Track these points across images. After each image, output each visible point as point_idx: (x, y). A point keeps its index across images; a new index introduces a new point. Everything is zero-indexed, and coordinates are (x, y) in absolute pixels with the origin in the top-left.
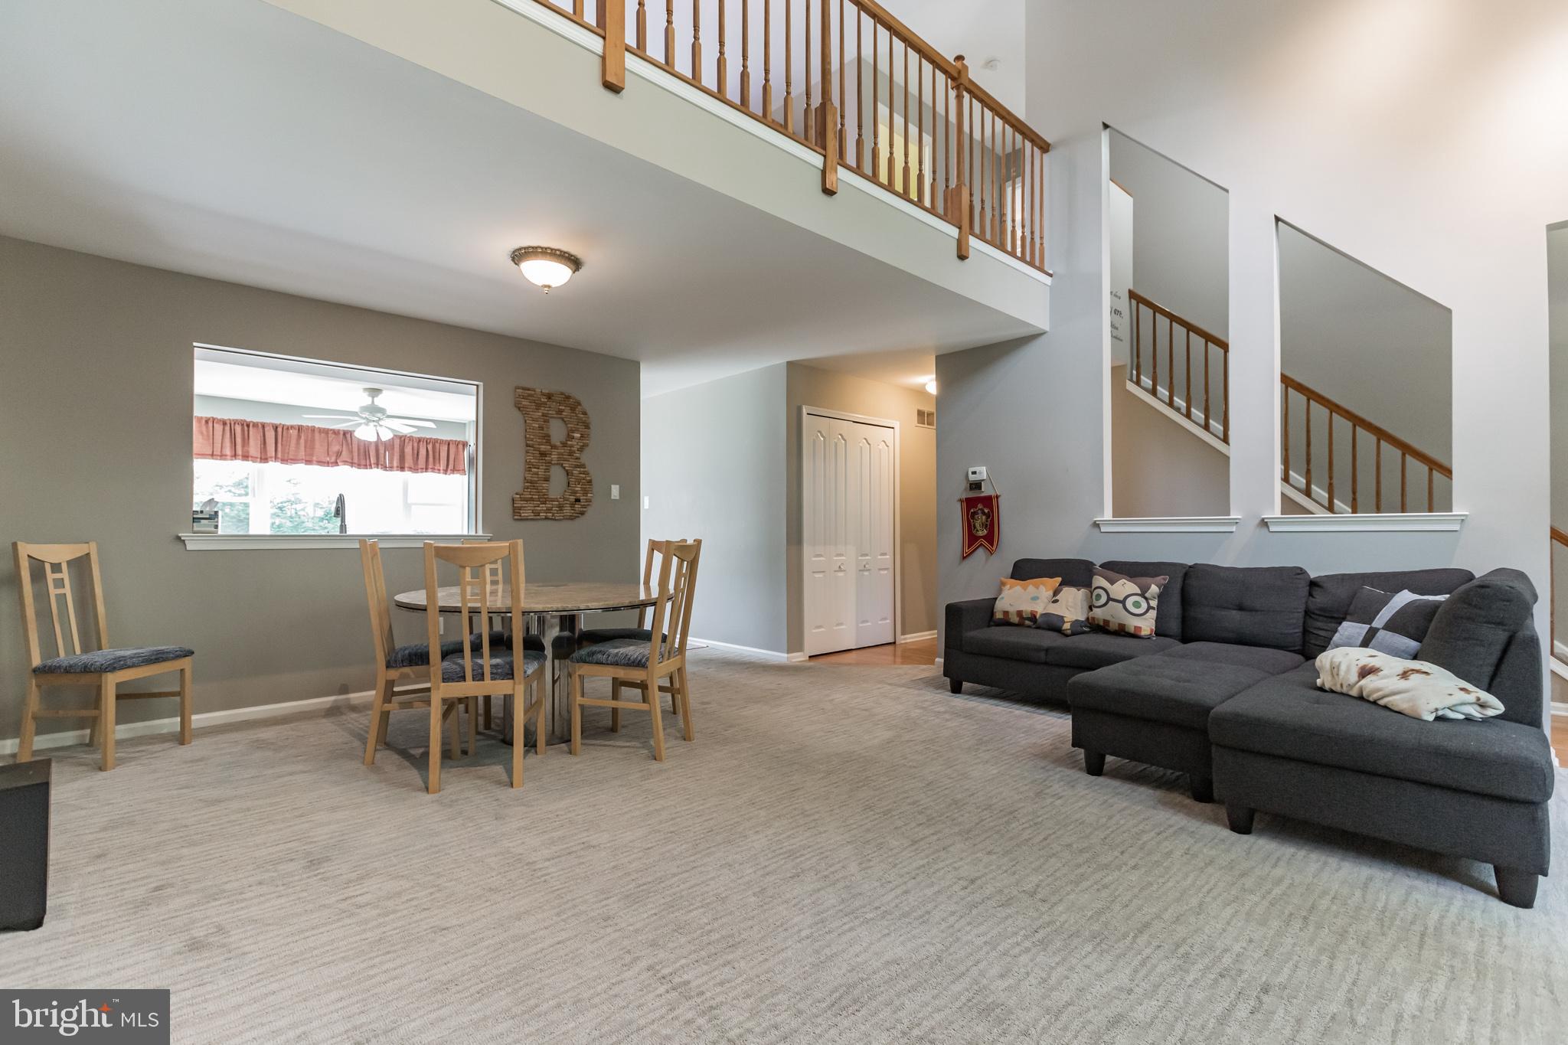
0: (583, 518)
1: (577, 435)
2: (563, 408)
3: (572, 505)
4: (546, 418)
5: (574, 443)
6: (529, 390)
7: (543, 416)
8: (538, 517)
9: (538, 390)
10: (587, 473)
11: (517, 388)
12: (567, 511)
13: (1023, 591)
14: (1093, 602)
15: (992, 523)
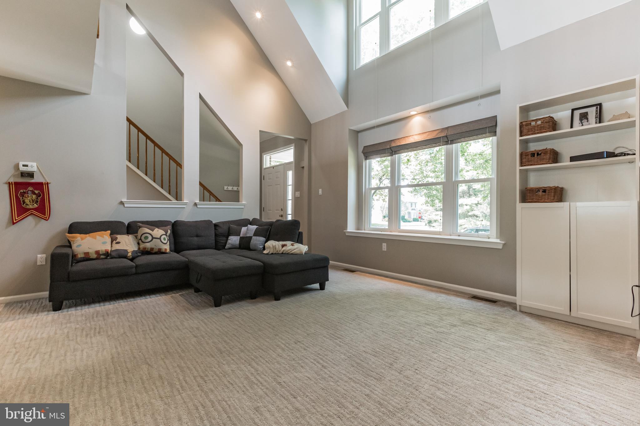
13: (94, 240)
14: (143, 241)
15: (43, 200)
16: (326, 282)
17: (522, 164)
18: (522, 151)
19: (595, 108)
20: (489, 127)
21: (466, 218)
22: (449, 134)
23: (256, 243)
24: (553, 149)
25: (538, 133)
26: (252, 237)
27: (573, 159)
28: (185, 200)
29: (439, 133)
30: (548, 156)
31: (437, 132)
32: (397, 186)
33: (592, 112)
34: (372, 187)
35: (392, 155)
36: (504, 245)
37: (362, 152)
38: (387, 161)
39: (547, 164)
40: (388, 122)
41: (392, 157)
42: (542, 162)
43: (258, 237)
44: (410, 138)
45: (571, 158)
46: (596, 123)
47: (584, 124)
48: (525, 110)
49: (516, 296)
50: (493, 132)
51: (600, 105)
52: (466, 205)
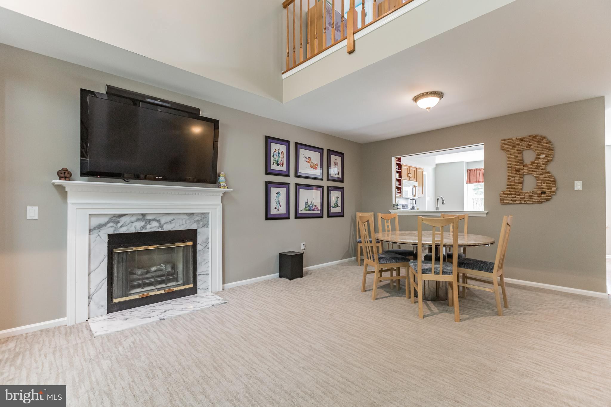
0: (549, 202)
1: (543, 156)
2: (532, 143)
3: (539, 196)
4: (521, 152)
5: (540, 160)
6: (508, 139)
7: (517, 151)
8: (515, 203)
9: (514, 138)
10: (552, 177)
11: (502, 140)
12: (536, 198)
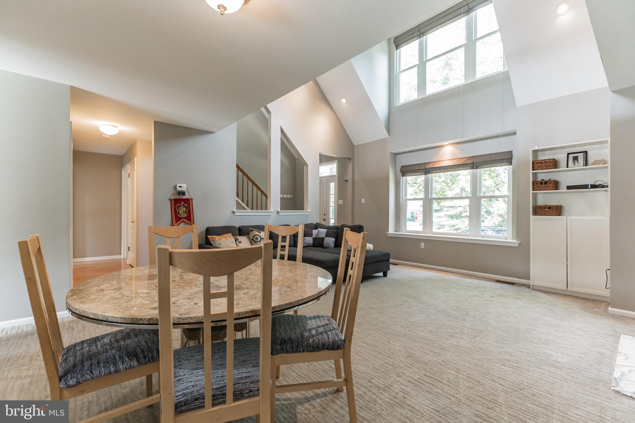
13: (227, 240)
14: (255, 241)
15: (189, 211)
16: (388, 271)
17: (534, 189)
18: (534, 180)
19: (583, 153)
20: (506, 159)
21: (459, 219)
22: (475, 161)
23: (329, 242)
24: (555, 180)
25: (545, 169)
26: (324, 238)
27: (569, 188)
28: (271, 208)
29: (466, 160)
30: (552, 185)
31: (465, 159)
32: (430, 198)
33: (581, 157)
34: (408, 198)
35: (426, 174)
36: (520, 244)
37: (400, 170)
38: (421, 179)
39: (551, 190)
40: (421, 148)
41: (426, 176)
42: (548, 189)
43: (330, 238)
44: (443, 162)
45: (567, 187)
46: (584, 166)
47: (575, 164)
48: (535, 152)
49: (529, 279)
50: (509, 162)
51: (586, 152)
52: (460, 207)
